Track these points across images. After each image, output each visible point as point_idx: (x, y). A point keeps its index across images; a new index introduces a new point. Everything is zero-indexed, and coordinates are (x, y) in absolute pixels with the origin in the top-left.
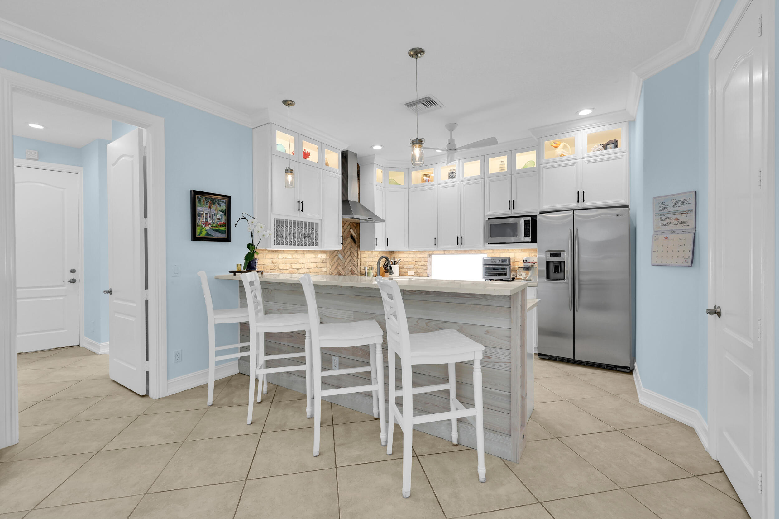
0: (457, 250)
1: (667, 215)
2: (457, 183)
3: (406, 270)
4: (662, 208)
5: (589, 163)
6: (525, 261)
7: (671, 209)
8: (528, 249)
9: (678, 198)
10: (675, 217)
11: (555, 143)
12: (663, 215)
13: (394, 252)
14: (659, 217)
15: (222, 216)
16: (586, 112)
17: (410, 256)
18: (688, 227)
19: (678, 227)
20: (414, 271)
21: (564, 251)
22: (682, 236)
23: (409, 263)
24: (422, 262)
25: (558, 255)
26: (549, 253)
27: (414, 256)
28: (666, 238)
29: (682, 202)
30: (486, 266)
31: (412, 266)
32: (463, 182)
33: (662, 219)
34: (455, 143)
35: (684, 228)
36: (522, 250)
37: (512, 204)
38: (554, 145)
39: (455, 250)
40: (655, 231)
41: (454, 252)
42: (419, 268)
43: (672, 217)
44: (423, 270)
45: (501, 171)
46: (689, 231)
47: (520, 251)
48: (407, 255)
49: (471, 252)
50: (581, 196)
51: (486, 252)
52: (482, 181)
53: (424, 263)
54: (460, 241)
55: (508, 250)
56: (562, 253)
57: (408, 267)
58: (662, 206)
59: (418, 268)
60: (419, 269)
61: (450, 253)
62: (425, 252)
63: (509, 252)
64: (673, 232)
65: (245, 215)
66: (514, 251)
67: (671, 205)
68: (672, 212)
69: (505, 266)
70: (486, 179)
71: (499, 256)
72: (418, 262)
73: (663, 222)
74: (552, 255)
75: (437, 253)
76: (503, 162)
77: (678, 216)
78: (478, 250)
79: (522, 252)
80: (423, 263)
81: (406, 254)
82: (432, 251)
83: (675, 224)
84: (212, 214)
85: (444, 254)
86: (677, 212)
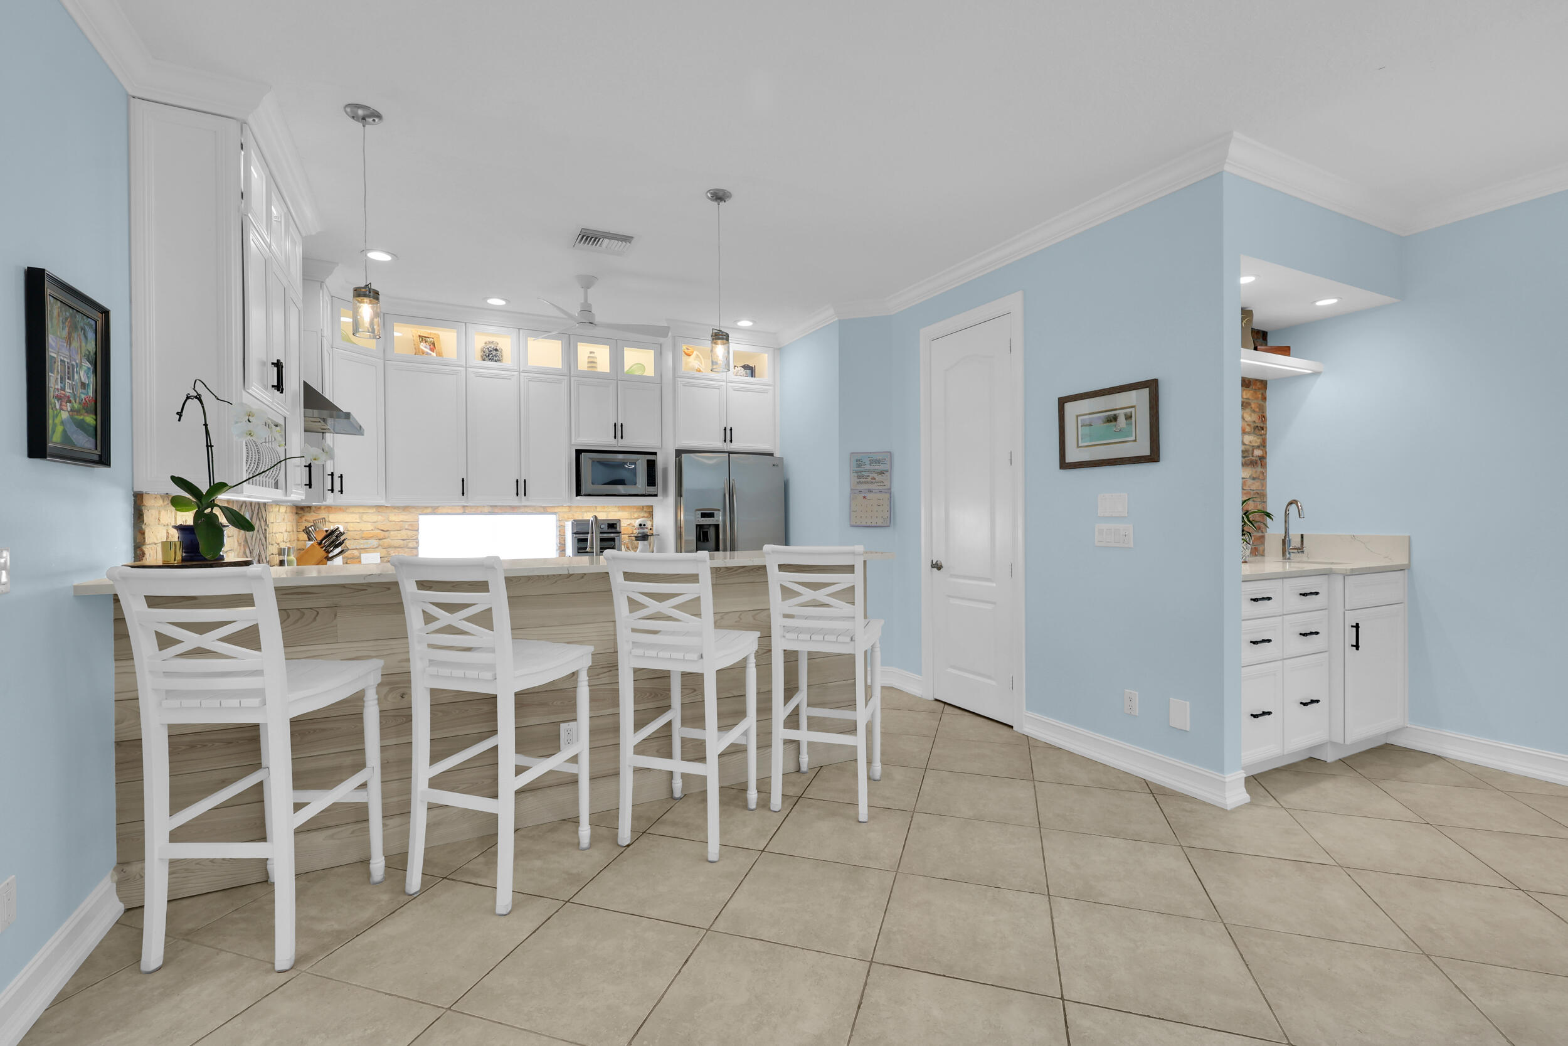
0: (496, 506)
1: (863, 473)
2: (512, 373)
3: (355, 551)
4: (859, 466)
5: (736, 390)
6: (643, 526)
7: (868, 467)
8: (629, 506)
9: (875, 457)
10: (872, 475)
11: (688, 349)
12: (860, 472)
13: (313, 509)
14: (856, 475)
15: (89, 375)
16: (745, 323)
17: (365, 517)
18: (884, 487)
19: (874, 486)
20: (379, 554)
21: (719, 510)
22: (880, 496)
23: (363, 536)
24: (404, 532)
25: (711, 515)
26: (700, 513)
27: (380, 517)
28: (864, 497)
29: (878, 462)
30: (577, 535)
31: (375, 543)
32: (526, 374)
33: (859, 477)
34: (593, 312)
35: (880, 488)
36: (619, 507)
37: (618, 430)
38: (686, 351)
39: (491, 506)
40: (851, 489)
41: (486, 510)
42: (397, 545)
43: (869, 476)
44: (407, 550)
45: (590, 369)
46: (886, 491)
47: (616, 509)
48: (357, 516)
49: (526, 510)
50: (728, 434)
51: (557, 510)
52: (566, 381)
53: (409, 533)
54: (521, 488)
55: (596, 507)
56: (716, 512)
57: (362, 544)
58: (859, 463)
59: (390, 547)
60: (395, 547)
61: (479, 512)
62: (414, 510)
63: (598, 510)
64: (870, 491)
65: (200, 389)
66: (606, 509)
67: (868, 463)
68: (869, 471)
69: (612, 535)
70: (572, 379)
71: (580, 519)
72: (392, 533)
73: (860, 480)
74: (704, 515)
75: (445, 511)
76: (594, 353)
77: (875, 475)
78: (541, 507)
79: (619, 510)
80: (404, 534)
81: (353, 513)
82: (432, 507)
83: (872, 483)
84: (72, 365)
85: (464, 513)
86: (874, 471)
